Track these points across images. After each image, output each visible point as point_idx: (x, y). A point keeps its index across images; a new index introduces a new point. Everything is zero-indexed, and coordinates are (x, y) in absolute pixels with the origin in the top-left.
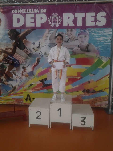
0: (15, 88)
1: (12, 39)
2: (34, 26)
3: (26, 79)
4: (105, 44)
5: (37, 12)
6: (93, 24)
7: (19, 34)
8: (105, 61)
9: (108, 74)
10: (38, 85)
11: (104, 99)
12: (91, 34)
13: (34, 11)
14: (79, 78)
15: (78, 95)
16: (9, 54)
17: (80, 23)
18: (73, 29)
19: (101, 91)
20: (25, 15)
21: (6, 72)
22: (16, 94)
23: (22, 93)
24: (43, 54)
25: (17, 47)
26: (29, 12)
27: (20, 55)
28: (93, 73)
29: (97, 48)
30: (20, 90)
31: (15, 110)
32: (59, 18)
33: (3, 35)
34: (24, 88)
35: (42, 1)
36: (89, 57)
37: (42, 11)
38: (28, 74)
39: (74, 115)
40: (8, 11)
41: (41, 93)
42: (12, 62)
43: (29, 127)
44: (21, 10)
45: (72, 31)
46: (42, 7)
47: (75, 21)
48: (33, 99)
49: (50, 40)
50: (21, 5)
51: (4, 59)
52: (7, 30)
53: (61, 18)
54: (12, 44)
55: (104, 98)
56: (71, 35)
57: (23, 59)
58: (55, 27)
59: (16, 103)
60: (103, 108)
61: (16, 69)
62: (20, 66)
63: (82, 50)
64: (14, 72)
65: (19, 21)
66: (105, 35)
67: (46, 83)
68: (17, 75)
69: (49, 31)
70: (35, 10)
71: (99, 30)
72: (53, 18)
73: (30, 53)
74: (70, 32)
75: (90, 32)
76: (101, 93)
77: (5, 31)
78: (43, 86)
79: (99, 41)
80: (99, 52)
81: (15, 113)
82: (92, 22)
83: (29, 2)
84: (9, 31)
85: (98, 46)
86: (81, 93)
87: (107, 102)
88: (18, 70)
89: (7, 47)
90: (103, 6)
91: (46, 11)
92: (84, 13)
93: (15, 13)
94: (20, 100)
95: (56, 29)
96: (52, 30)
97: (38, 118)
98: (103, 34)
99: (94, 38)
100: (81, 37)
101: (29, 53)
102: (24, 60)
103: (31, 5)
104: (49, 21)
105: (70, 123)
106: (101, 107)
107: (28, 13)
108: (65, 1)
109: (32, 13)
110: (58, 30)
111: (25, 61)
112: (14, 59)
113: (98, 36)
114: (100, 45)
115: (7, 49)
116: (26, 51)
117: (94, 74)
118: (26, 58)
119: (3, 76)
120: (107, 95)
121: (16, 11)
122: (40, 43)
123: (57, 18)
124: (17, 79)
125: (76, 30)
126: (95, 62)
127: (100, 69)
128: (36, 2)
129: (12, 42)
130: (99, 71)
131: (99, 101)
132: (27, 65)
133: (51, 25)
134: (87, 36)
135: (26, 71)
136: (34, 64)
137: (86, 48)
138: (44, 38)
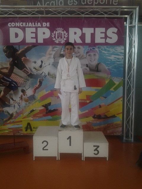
0: (12, 115)
1: (8, 56)
2: (35, 42)
3: (26, 104)
4: (116, 64)
5: (38, 26)
6: (103, 41)
7: (18, 51)
8: (117, 83)
9: (121, 97)
10: (41, 111)
11: (117, 126)
12: (101, 52)
13: (35, 24)
14: (88, 102)
15: (88, 121)
17: (88, 40)
18: (81, 47)
19: (114, 116)
20: (23, 29)
22: (14, 122)
23: (21, 121)
24: (47, 74)
25: (15, 67)
26: (29, 26)
27: (18, 75)
28: (104, 96)
29: (108, 68)
30: (18, 117)
31: (15, 142)
32: (64, 33)
34: (23, 115)
35: (45, 14)
36: (99, 78)
37: (45, 24)
38: (28, 98)
40: (3, 24)
41: (44, 120)
42: (8, 84)
43: (34, 160)
44: (20, 23)
45: (79, 48)
46: (45, 20)
47: (83, 37)
48: (34, 128)
49: (54, 58)
50: (19, 17)
52: (3, 46)
53: (67, 33)
54: (8, 63)
55: (117, 124)
56: (79, 53)
57: (21, 81)
58: (59, 44)
61: (13, 93)
62: (18, 89)
63: (91, 70)
64: (11, 96)
65: (17, 35)
66: (117, 53)
67: (50, 108)
68: (14, 100)
69: (53, 48)
70: (36, 23)
71: (109, 48)
72: (58, 33)
73: (31, 74)
74: (77, 49)
75: (99, 50)
78: (46, 112)
80: (110, 72)
81: (15, 145)
82: (101, 38)
83: (29, 14)
84: (5, 48)
85: (109, 66)
86: (91, 119)
87: (121, 129)
88: (16, 93)
89: (2, 67)
90: (113, 21)
91: (49, 24)
93: (12, 27)
94: (18, 130)
95: (61, 46)
96: (57, 47)
97: (44, 149)
99: (105, 57)
100: (89, 55)
101: (29, 74)
102: (23, 82)
104: (53, 36)
106: (114, 135)
107: (28, 27)
108: (71, 14)
109: (33, 27)
110: (63, 47)
111: (25, 82)
112: (11, 80)
113: (108, 55)
115: (2, 69)
116: (26, 71)
117: (105, 98)
118: (26, 79)
121: (13, 24)
122: (42, 62)
123: (62, 33)
124: (15, 104)
125: (84, 47)
126: (106, 83)
127: (112, 92)
128: (37, 15)
129: (9, 61)
130: (111, 94)
131: (112, 128)
132: (27, 87)
133: (55, 42)
134: (97, 54)
135: (26, 95)
136: (36, 86)
137: (96, 68)
138: (47, 56)
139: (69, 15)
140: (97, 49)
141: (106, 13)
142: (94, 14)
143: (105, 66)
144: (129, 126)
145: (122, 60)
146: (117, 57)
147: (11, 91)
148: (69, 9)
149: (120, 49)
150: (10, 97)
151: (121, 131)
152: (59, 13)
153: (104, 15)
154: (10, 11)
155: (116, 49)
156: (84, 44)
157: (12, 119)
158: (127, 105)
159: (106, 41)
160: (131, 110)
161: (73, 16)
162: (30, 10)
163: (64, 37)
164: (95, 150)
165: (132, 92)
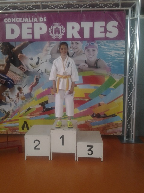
0: (8, 114)
1: (4, 53)
2: (32, 38)
3: (23, 102)
4: (117, 60)
5: (35, 21)
6: (102, 35)
8: (117, 80)
10: (38, 110)
11: (117, 126)
12: (101, 47)
13: (31, 19)
14: (86, 100)
15: (87, 120)
16: (0, 72)
17: (87, 35)
18: (79, 42)
19: (114, 115)
20: (20, 25)
22: (10, 121)
23: (18, 120)
24: (44, 71)
25: (11, 64)
26: (25, 21)
28: (103, 94)
29: (108, 64)
30: (15, 116)
31: (9, 141)
32: (61, 28)
34: (20, 113)
35: (41, 8)
36: (98, 75)
37: (41, 19)
38: (24, 96)
39: (80, 144)
41: (41, 119)
42: (4, 82)
43: (26, 159)
44: (16, 19)
45: (77, 43)
46: (42, 14)
47: (81, 32)
49: (51, 54)
50: (15, 13)
53: (65, 28)
55: (117, 123)
56: (77, 48)
58: (57, 39)
59: (9, 133)
60: (117, 136)
61: (9, 91)
62: (14, 86)
63: (90, 66)
64: (8, 94)
65: (13, 31)
67: (47, 106)
69: (50, 44)
70: (33, 19)
71: (109, 43)
72: (55, 28)
73: (27, 71)
74: (75, 45)
75: (99, 45)
76: (114, 117)
78: (43, 111)
79: (109, 56)
80: (110, 68)
81: (8, 144)
82: (101, 32)
83: (26, 9)
84: (1, 45)
85: (109, 62)
86: (89, 118)
87: (121, 128)
88: (12, 91)
90: (113, 14)
91: (46, 19)
92: (92, 22)
93: (8, 23)
94: (14, 129)
95: (58, 42)
96: (54, 43)
97: (36, 148)
98: (114, 47)
99: (104, 52)
100: (88, 51)
102: (19, 79)
103: (28, 12)
104: (50, 32)
105: (74, 153)
106: (114, 135)
107: (24, 23)
108: (69, 8)
109: (29, 22)
111: (21, 80)
112: (7, 78)
113: (109, 50)
114: (111, 61)
116: (23, 68)
117: (105, 96)
120: (121, 120)
121: (9, 20)
122: (39, 58)
123: (59, 28)
124: (12, 103)
125: (82, 43)
126: (106, 80)
128: (33, 9)
129: (5, 58)
130: (111, 92)
131: (112, 127)
132: (23, 85)
133: (52, 37)
134: (96, 50)
135: (22, 93)
136: (32, 84)
137: (95, 64)
138: (44, 52)
140: (96, 45)
141: (106, 5)
142: (93, 7)
143: (105, 62)
144: (130, 126)
145: (123, 56)
146: (118, 52)
147: (7, 88)
148: (66, 3)
149: (120, 44)
150: (6, 95)
151: (122, 131)
152: (56, 7)
154: (6, 6)
155: (116, 44)
156: (82, 39)
157: (9, 118)
158: (128, 103)
159: (106, 36)
160: (132, 109)
161: (71, 9)
162: (27, 5)
163: (62, 32)
164: (88, 150)
165: (133, 89)
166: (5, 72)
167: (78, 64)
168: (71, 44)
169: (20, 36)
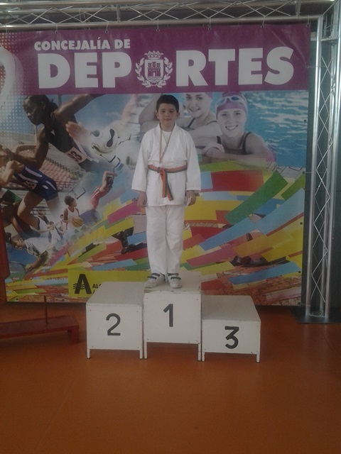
0: (44, 257)
1: (35, 121)
2: (97, 87)
3: (76, 231)
5: (103, 48)
6: (257, 80)
7: (56, 107)
8: (291, 180)
9: (299, 214)
10: (110, 248)
11: (290, 284)
12: (253, 106)
13: (95, 44)
14: (220, 226)
15: (220, 272)
16: (26, 161)
17: (221, 78)
18: (203, 94)
19: (283, 261)
20: (70, 56)
21: (18, 214)
22: (48, 273)
23: (65, 271)
24: (123, 161)
25: (50, 144)
26: (83, 48)
27: (58, 165)
28: (259, 213)
30: (59, 261)
31: (49, 316)
32: (164, 63)
33: (10, 111)
34: (69, 256)
35: (118, 18)
36: (247, 169)
37: (119, 44)
38: (79, 218)
39: (208, 323)
40: (22, 46)
41: (118, 269)
42: (35, 185)
43: (88, 357)
44: (61, 42)
45: (199, 98)
46: (120, 32)
47: (209, 72)
48: (94, 286)
49: (141, 123)
50: (60, 29)
51: (14, 177)
52: (22, 97)
53: (171, 64)
54: (35, 135)
55: (290, 279)
56: (199, 109)
57: (65, 177)
58: (154, 89)
59: (49, 300)
60: (288, 307)
61: (46, 205)
62: (57, 195)
63: (228, 150)
64: (43, 212)
65: (54, 71)
67: (131, 240)
68: (49, 221)
69: (139, 100)
70: (99, 42)
71: (273, 97)
72: (149, 64)
73: (87, 160)
74: (194, 101)
75: (249, 102)
77: (16, 101)
78: (122, 251)
79: (273, 125)
80: (275, 154)
81: (47, 322)
82: (253, 73)
83: (83, 20)
84: (27, 101)
86: (227, 267)
87: (298, 290)
89: (22, 145)
90: (282, 30)
91: (129, 44)
92: (234, 50)
93: (43, 51)
94: (59, 290)
95: (157, 94)
96: (147, 98)
97: (112, 332)
98: (284, 106)
99: (261, 118)
100: (224, 115)
101: (84, 159)
102: (69, 180)
103: (87, 28)
104: (138, 72)
105: (197, 343)
106: (283, 304)
107: (80, 51)
108: (181, 17)
109: (91, 51)
111: (73, 181)
112: (41, 176)
113: (270, 113)
115: (21, 149)
116: (76, 155)
117: (262, 216)
118: (76, 173)
119: (11, 225)
120: (299, 272)
121: (45, 45)
122: (112, 132)
123: (159, 64)
124: (52, 232)
125: (211, 97)
126: (265, 182)
127: (280, 202)
128: (101, 21)
130: (276, 208)
131: (277, 288)
132: (78, 191)
133: (143, 84)
134: (242, 112)
135: (75, 210)
136: (98, 190)
137: (239, 145)
138: (125, 119)
139: (177, 21)
141: (265, 11)
142: (236, 15)
143: (262, 140)
144: (319, 285)
146: (291, 117)
147: (41, 200)
148: (175, 5)
149: (298, 98)
150: (40, 214)
151: (300, 295)
152: (153, 15)
153: (260, 16)
154: (38, 14)
155: (289, 100)
156: (211, 87)
158: (315, 233)
159: (265, 81)
160: (324, 246)
161: (185, 21)
162: (85, 10)
163: (165, 73)
164: (228, 338)
165: (327, 202)
166: (36, 163)
167: (201, 145)
168: (185, 99)
169: (71, 81)
